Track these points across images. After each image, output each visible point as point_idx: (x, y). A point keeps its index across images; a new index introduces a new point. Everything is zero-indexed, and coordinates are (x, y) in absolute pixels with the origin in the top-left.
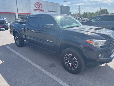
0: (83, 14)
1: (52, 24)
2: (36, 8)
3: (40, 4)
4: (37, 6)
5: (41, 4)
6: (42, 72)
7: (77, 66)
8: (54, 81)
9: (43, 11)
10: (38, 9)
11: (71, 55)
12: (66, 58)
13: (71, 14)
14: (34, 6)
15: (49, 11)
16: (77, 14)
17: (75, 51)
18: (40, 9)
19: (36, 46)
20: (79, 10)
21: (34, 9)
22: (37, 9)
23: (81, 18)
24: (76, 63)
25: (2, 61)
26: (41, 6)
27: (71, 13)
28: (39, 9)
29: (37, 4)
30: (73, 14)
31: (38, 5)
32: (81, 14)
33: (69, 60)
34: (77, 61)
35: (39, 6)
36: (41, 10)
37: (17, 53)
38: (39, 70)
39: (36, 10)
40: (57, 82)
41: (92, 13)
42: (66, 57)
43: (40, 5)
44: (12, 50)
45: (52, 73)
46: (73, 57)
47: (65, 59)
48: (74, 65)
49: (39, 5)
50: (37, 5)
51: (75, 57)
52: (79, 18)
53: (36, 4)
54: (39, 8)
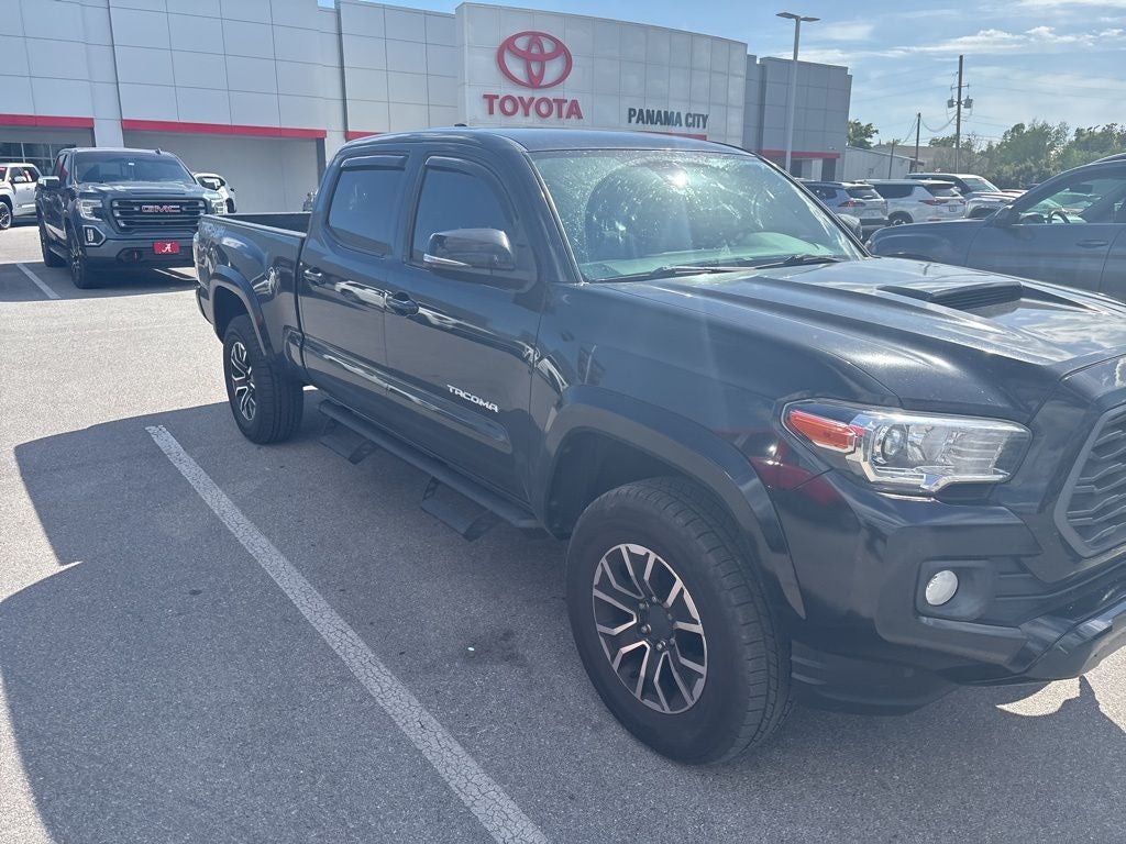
0: (996, 141)
1: (505, 242)
2: (504, 89)
3: (548, 47)
4: (517, 68)
5: (561, 50)
6: (368, 696)
7: (700, 684)
8: (446, 807)
9: (575, 110)
10: (526, 94)
11: (653, 557)
12: (604, 585)
13: (874, 141)
14: (494, 67)
15: (631, 112)
16: (934, 142)
17: (680, 520)
18: (551, 94)
19: (376, 446)
20: (960, 103)
21: (490, 98)
22: (517, 93)
23: (959, 183)
24: (690, 645)
25: (63, 562)
26: (553, 69)
27: (868, 131)
28: (538, 95)
29: (521, 44)
30: (893, 145)
31: (526, 57)
32: (980, 147)
33: (634, 604)
34: (698, 629)
35: (535, 68)
36: (560, 102)
37: (219, 502)
38: (347, 678)
39: (509, 106)
40: (468, 816)
41: (1108, 133)
42: (604, 573)
43: (552, 56)
44: (189, 468)
45: (453, 728)
46: (663, 581)
47: (597, 593)
48: (677, 663)
49: (543, 59)
50: (517, 54)
51: (679, 584)
52: (930, 188)
53: (509, 45)
54: (534, 82)
